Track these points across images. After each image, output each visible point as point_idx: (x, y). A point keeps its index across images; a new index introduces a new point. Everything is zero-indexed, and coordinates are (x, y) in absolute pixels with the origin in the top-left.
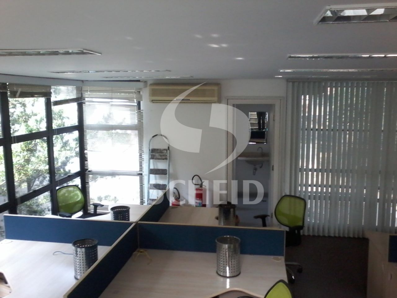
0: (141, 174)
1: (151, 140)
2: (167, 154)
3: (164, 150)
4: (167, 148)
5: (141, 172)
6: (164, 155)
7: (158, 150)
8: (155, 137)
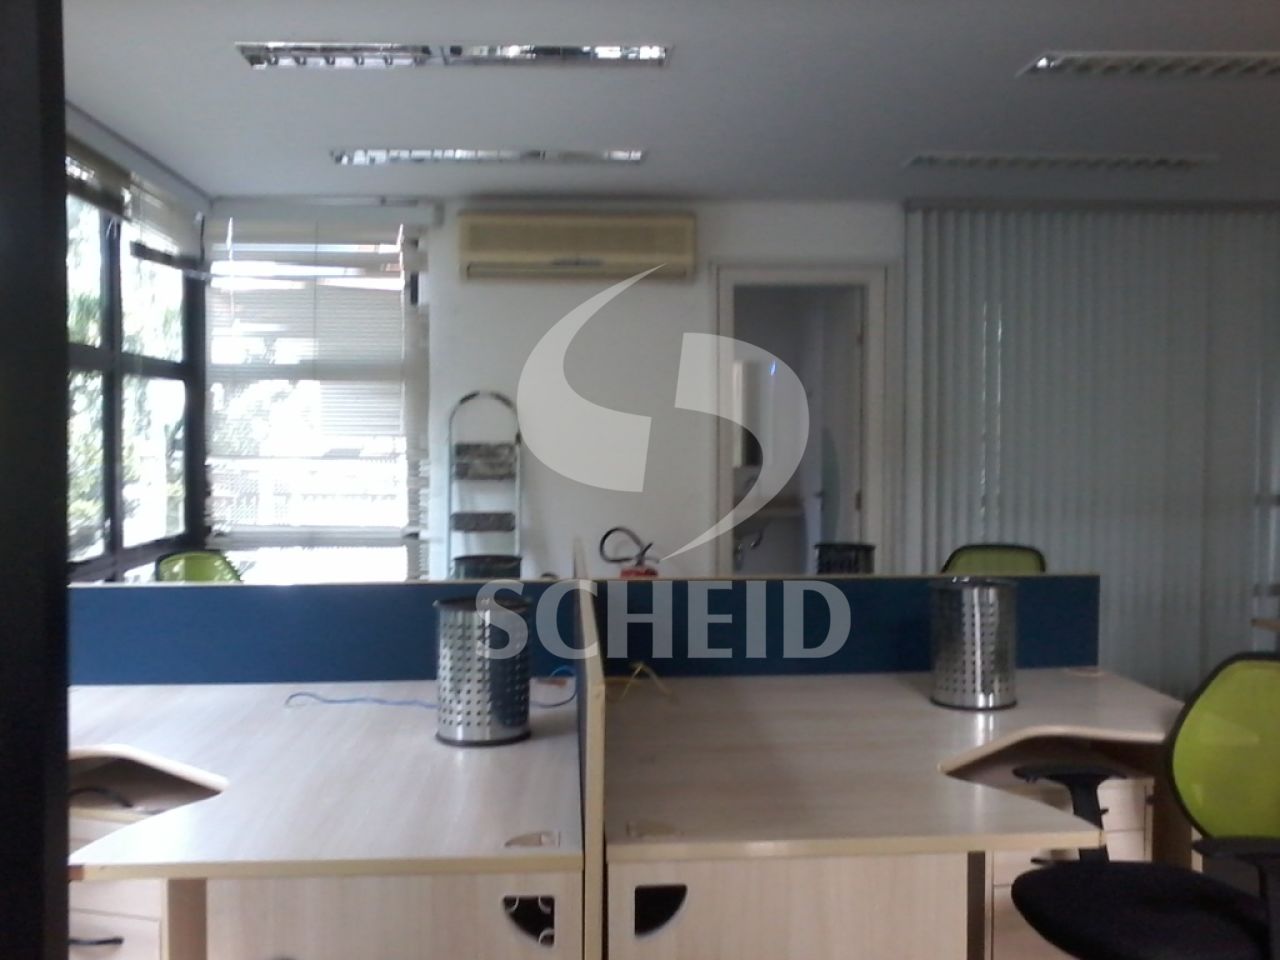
0: (415, 535)
1: (453, 413)
2: (512, 460)
3: (501, 446)
4: (512, 439)
5: (413, 530)
6: (501, 465)
7: (477, 447)
8: (471, 402)
